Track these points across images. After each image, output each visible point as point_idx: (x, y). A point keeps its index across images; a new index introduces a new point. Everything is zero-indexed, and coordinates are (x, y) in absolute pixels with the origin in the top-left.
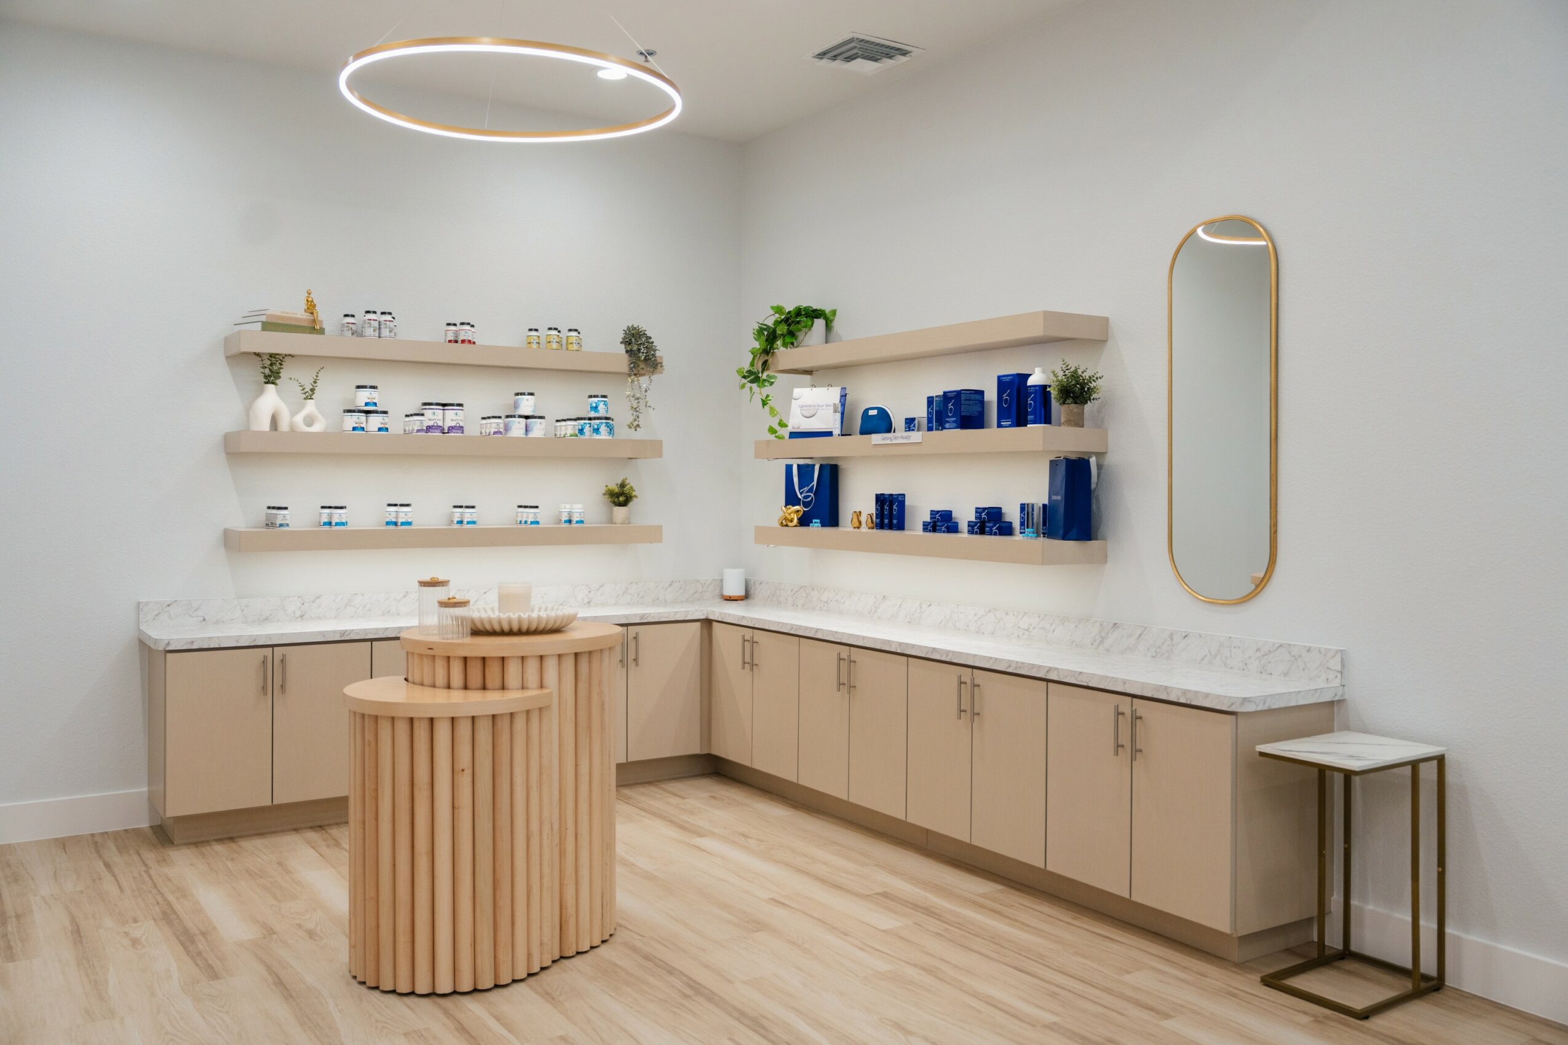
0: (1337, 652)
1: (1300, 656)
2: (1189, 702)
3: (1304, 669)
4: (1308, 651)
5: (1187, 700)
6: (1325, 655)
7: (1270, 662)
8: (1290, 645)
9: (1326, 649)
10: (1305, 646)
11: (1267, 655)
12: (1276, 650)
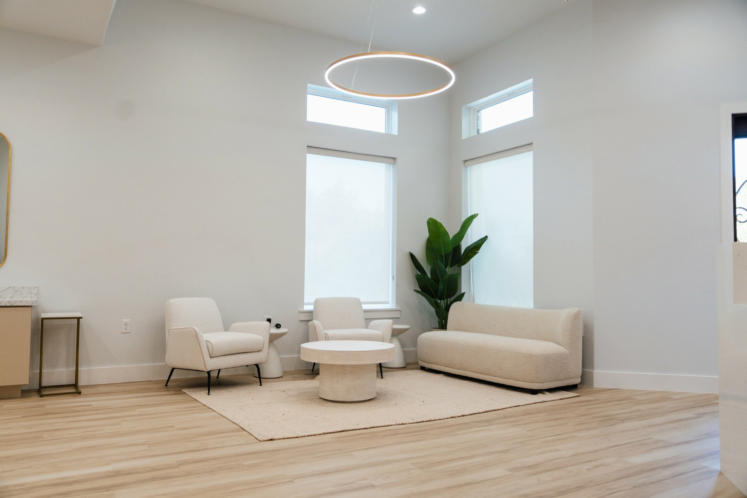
0: (36, 287)
1: (19, 290)
2: (11, 305)
3: (20, 295)
4: (23, 288)
5: (11, 304)
6: (30, 289)
7: (4, 294)
8: (14, 287)
9: (31, 287)
10: (22, 287)
11: (3, 291)
12: (7, 289)
